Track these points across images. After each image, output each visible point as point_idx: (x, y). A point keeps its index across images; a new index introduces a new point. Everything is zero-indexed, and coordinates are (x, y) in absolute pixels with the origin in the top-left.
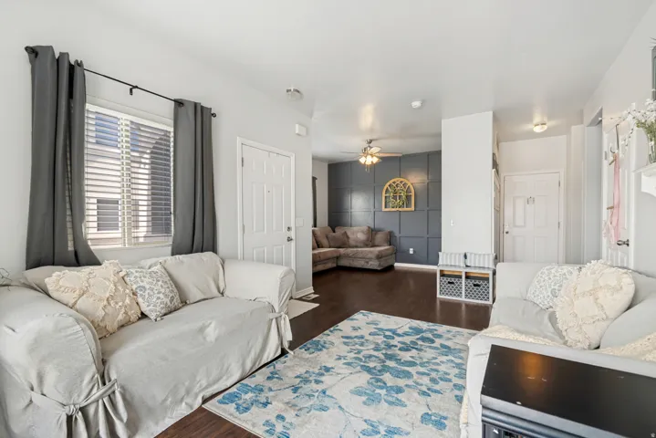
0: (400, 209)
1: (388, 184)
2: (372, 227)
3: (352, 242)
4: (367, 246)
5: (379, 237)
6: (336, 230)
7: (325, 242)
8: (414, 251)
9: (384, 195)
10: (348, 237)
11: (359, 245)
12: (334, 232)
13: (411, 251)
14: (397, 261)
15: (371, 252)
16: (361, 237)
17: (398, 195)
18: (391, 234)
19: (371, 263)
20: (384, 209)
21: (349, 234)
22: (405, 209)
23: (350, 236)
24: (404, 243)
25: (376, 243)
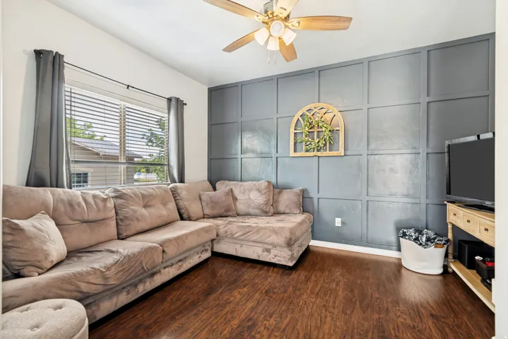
0: (319, 154)
1: (300, 113)
2: (274, 181)
3: (241, 207)
4: (266, 213)
5: (286, 199)
6: (217, 185)
7: (195, 209)
8: (342, 223)
9: (292, 131)
10: (235, 199)
11: (251, 211)
12: (215, 189)
13: (338, 222)
14: (313, 238)
15: (275, 231)
16: (257, 198)
17: (316, 130)
18: (304, 194)
19: (274, 252)
20: (292, 154)
21: (236, 192)
22: (328, 153)
23: (239, 196)
24: (325, 208)
25: (282, 208)
